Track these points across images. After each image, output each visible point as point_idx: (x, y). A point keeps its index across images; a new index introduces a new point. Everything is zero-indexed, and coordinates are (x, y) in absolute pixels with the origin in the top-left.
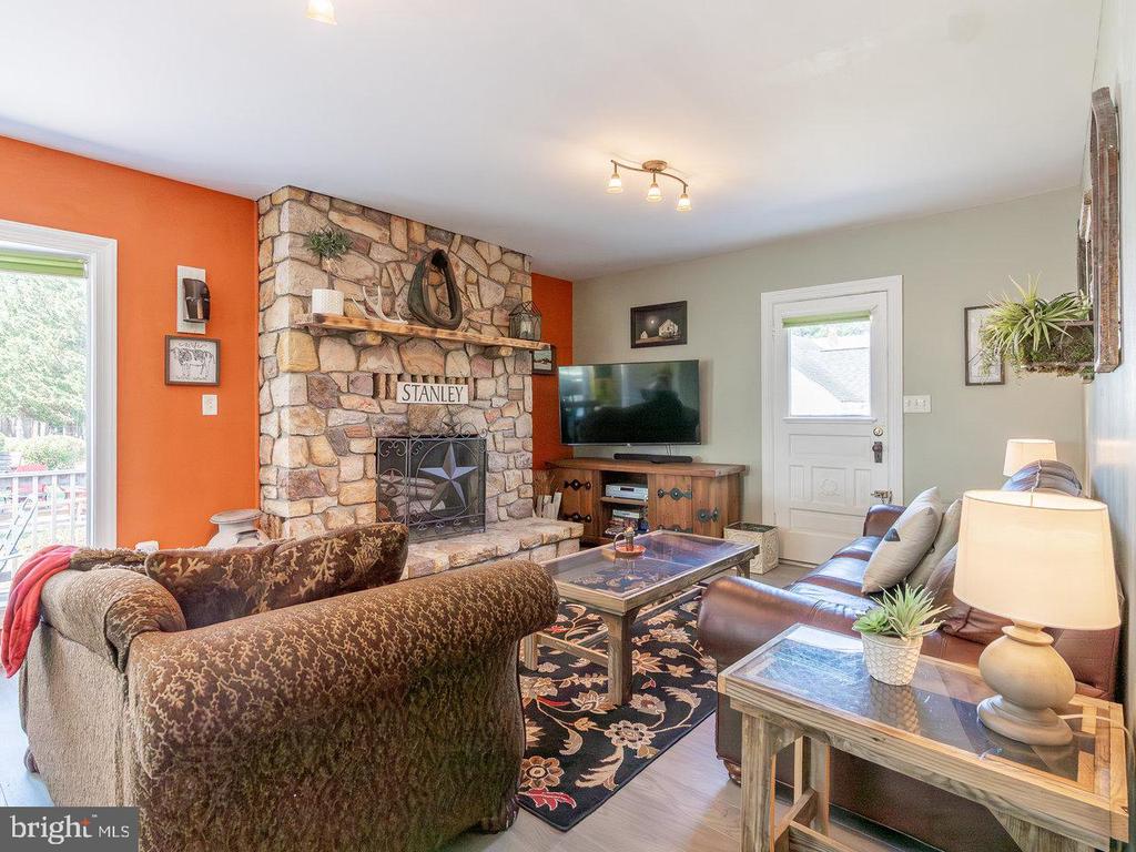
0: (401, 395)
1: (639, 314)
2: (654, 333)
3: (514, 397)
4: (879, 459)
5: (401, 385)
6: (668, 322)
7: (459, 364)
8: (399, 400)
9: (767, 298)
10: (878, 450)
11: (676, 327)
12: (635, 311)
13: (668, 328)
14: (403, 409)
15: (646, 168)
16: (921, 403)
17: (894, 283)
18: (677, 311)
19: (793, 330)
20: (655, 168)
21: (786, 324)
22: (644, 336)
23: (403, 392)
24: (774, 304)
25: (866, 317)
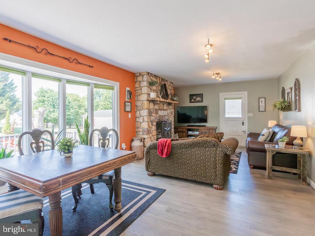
0: (159, 113)
1: (191, 96)
2: (196, 100)
3: (172, 114)
4: (243, 125)
5: (159, 111)
6: (199, 98)
7: (165, 107)
8: (159, 114)
9: (221, 94)
10: (243, 123)
11: (200, 99)
12: (190, 95)
13: (198, 99)
14: (159, 116)
15: (216, 74)
16: (251, 115)
17: (246, 93)
18: (201, 95)
19: (226, 101)
20: (218, 74)
21: (225, 99)
22: (193, 100)
23: (161, 113)
24: (222, 95)
25: (241, 99)
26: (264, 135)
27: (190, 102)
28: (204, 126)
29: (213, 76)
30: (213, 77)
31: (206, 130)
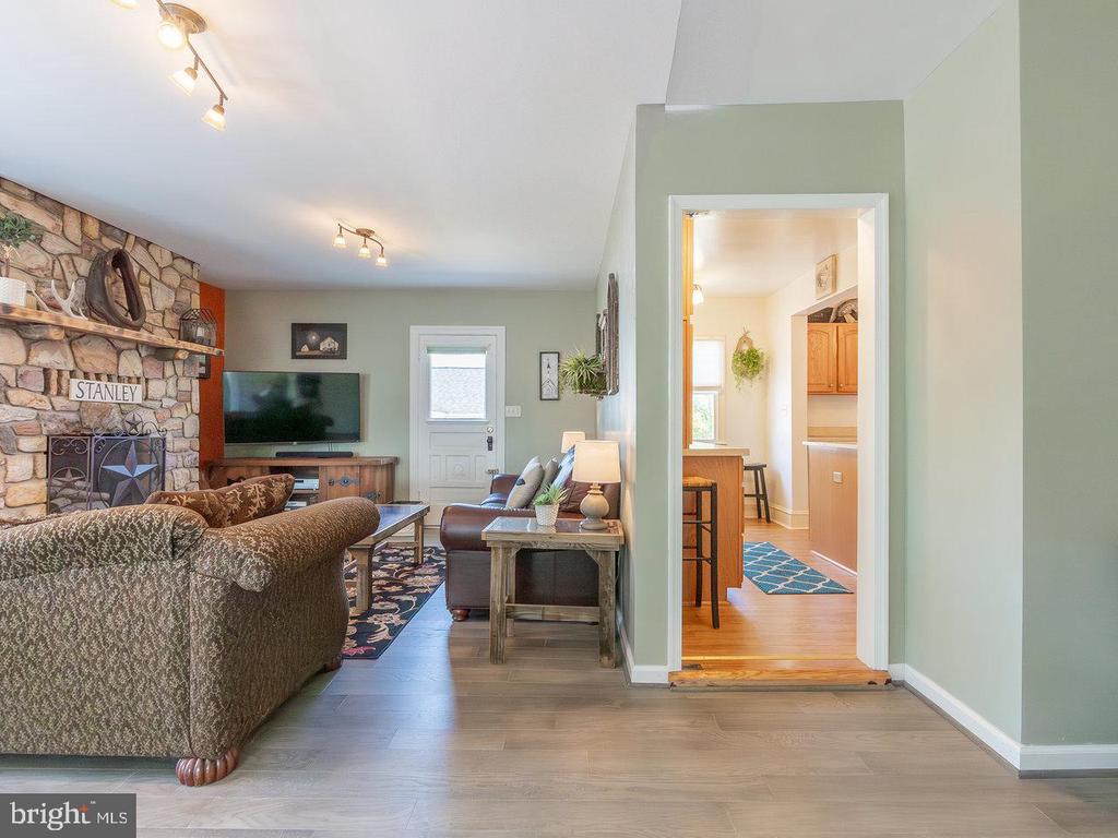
0: (74, 393)
1: (300, 330)
2: (317, 347)
3: (182, 398)
4: (490, 449)
5: (74, 382)
6: (329, 340)
7: (131, 364)
8: (73, 397)
9: (415, 330)
10: (490, 441)
11: (337, 344)
12: (294, 326)
13: (328, 344)
14: (76, 406)
15: (359, 232)
16: (515, 411)
17: (501, 330)
18: (338, 331)
19: (433, 356)
20: (366, 234)
21: (429, 351)
22: (305, 349)
23: (78, 389)
24: (418, 334)
25: (483, 350)
26: (523, 482)
27: (294, 356)
28: (349, 455)
29: (340, 235)
30: (340, 242)
31: (349, 469)
